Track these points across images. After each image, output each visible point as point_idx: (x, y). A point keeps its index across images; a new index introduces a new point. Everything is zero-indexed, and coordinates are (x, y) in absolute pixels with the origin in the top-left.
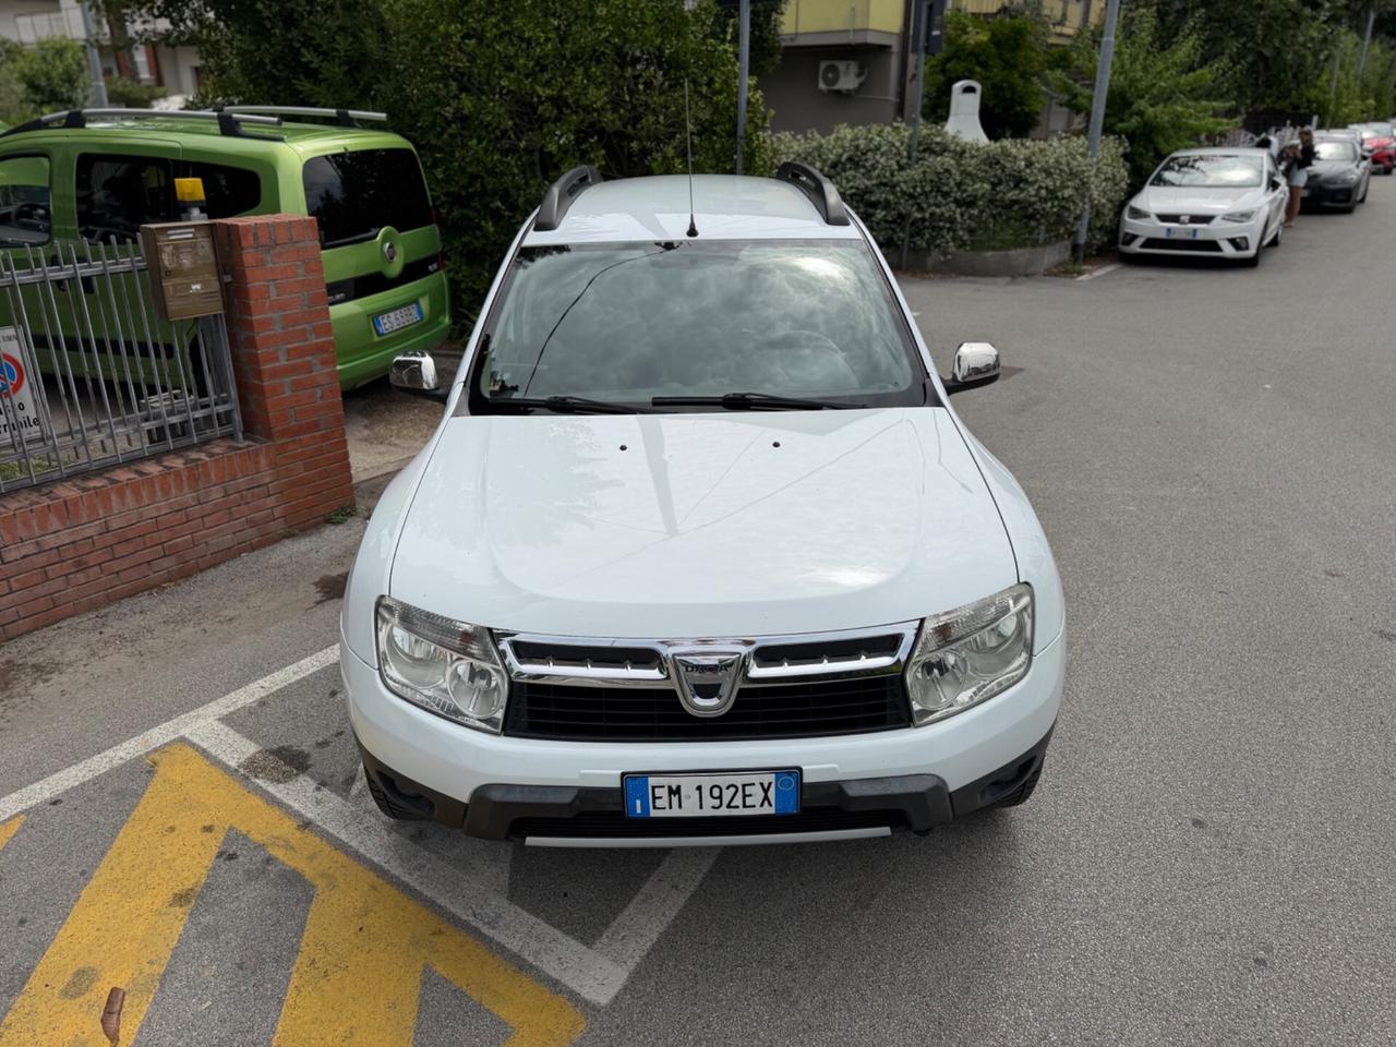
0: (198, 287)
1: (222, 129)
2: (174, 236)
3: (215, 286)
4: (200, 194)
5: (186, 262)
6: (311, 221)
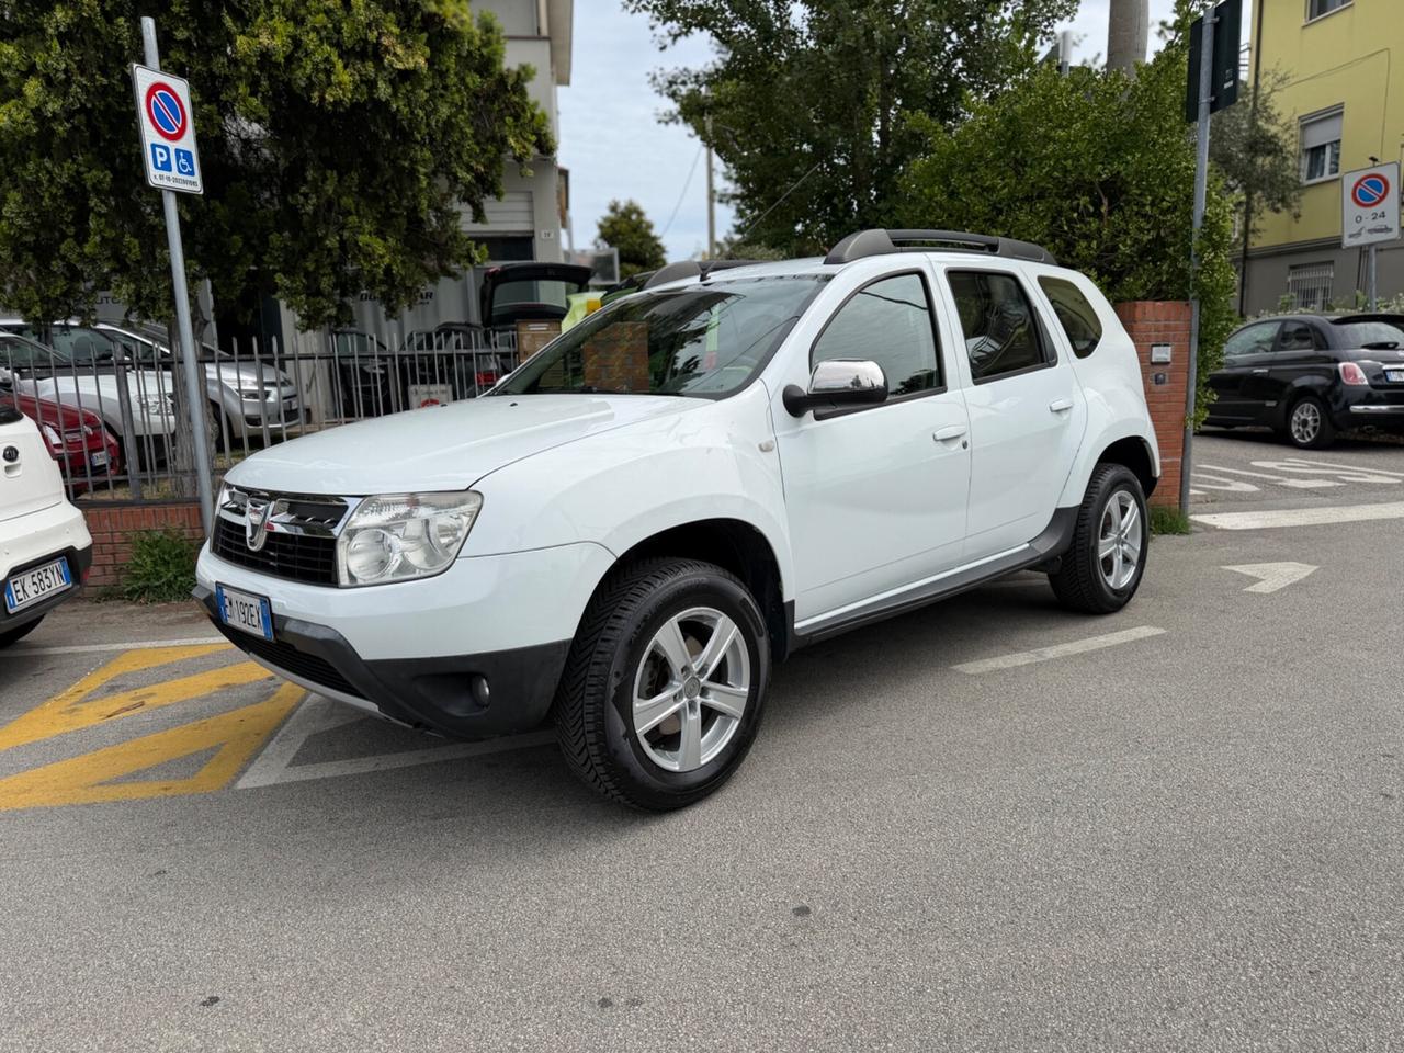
2: (533, 329)
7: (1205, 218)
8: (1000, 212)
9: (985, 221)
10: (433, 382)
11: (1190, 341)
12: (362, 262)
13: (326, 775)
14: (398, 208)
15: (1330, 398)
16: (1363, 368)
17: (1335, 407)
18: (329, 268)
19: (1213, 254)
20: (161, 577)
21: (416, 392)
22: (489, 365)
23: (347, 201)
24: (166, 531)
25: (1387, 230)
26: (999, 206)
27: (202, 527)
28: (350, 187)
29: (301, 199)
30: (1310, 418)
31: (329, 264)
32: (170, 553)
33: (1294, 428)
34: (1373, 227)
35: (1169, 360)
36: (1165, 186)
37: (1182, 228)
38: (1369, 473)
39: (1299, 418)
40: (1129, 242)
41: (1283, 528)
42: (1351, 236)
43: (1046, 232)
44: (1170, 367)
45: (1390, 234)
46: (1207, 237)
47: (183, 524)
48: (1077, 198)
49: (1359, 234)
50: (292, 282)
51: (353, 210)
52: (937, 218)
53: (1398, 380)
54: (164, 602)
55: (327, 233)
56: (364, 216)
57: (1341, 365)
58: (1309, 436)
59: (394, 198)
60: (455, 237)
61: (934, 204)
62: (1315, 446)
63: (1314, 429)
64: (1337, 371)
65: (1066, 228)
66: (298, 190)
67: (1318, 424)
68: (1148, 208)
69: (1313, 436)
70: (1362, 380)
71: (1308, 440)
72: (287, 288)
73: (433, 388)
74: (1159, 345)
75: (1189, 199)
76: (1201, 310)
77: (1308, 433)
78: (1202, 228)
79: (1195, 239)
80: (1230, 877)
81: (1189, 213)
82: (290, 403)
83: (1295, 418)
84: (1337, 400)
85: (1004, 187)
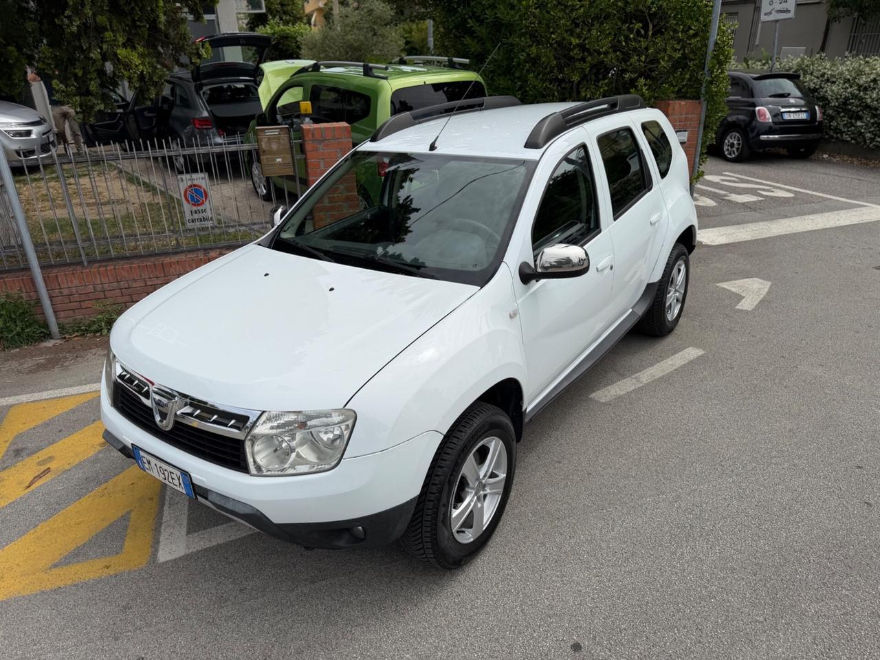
0: (280, 160)
1: (364, 72)
2: (269, 133)
3: (289, 160)
4: (310, 111)
5: (274, 146)
6: (347, 127)
7: (716, 43)
8: (577, 25)
9: (567, 31)
10: (196, 171)
11: (699, 128)
12: (123, 71)
13: (220, 542)
14: (141, 22)
15: (748, 129)
16: (769, 109)
17: (751, 135)
18: (95, 74)
19: (720, 71)
20: (12, 331)
21: (182, 180)
22: (201, 113)
23: (102, 19)
24: (7, 296)
25: (788, 11)
26: (577, 21)
27: (36, 291)
28: (101, 7)
29: (66, 21)
30: (735, 142)
31: (95, 71)
32: (15, 313)
33: (725, 148)
34: (778, 9)
35: (686, 141)
36: (692, 19)
37: (700, 49)
38: (775, 187)
39: (729, 141)
40: (666, 58)
41: (740, 243)
42: (765, 14)
43: (610, 45)
44: (686, 145)
45: (789, 14)
46: (715, 57)
47: (20, 290)
48: (633, 23)
49: (770, 13)
50: (66, 87)
51: (108, 27)
52: (531, 23)
53: (789, 118)
54: (17, 347)
55: (90, 47)
56: (118, 31)
57: (757, 108)
58: (734, 153)
59: (138, 14)
60: (184, 37)
61: (529, 13)
62: (738, 160)
63: (738, 149)
64: (754, 111)
65: (624, 44)
66: (63, 14)
67: (740, 147)
68: (680, 35)
69: (736, 154)
70: (769, 118)
71: (733, 156)
72: (63, 91)
73: (194, 176)
74: (681, 131)
75: (706, 27)
76: (707, 106)
77: (734, 152)
78: (714, 51)
79: (709, 58)
80: (806, 587)
81: (705, 39)
82: (48, 137)
83: (726, 141)
84: (752, 131)
85: (581, 6)
